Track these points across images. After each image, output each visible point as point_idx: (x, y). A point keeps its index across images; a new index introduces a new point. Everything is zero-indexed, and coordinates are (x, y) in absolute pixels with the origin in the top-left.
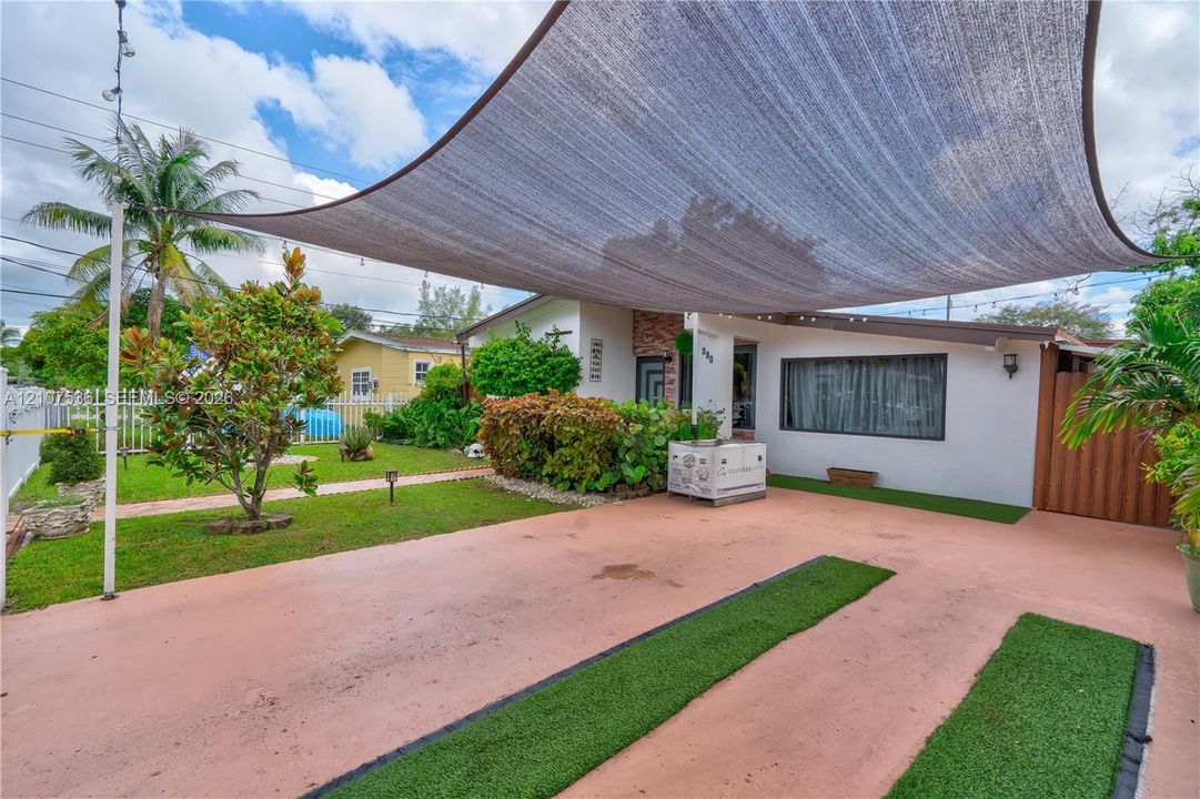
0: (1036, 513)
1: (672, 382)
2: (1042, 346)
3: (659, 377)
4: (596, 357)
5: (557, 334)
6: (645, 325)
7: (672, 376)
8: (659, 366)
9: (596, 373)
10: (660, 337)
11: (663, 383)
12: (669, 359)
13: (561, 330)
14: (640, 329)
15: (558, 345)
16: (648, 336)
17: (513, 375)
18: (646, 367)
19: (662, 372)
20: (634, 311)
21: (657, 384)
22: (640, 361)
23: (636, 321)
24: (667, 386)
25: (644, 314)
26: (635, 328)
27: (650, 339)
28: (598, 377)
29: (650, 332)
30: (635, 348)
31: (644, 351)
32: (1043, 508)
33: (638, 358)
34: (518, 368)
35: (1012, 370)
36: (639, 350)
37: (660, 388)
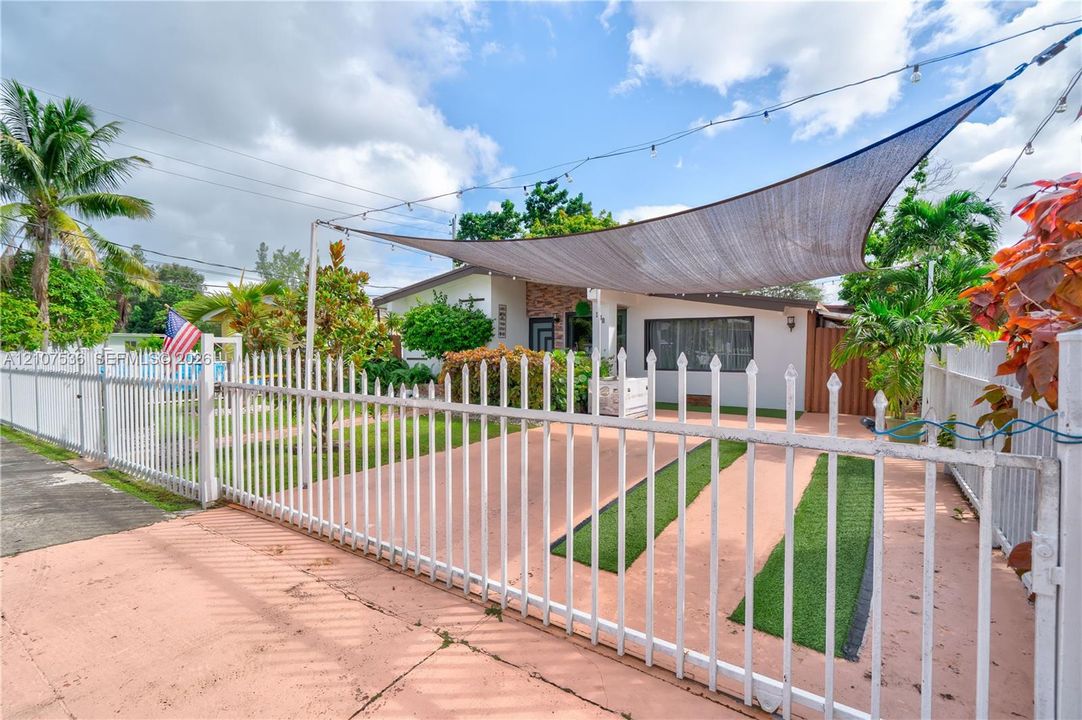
0: (806, 414)
1: (560, 337)
2: (809, 312)
3: (549, 334)
4: (502, 319)
5: (472, 300)
6: (536, 294)
7: (560, 333)
8: (548, 325)
9: (502, 331)
10: (550, 303)
11: (553, 338)
12: (558, 320)
13: (475, 298)
14: (532, 297)
15: (473, 309)
16: (539, 302)
17: (445, 334)
18: (537, 326)
19: (552, 330)
20: (527, 283)
21: (547, 339)
22: (532, 321)
23: (528, 291)
24: (556, 341)
25: (536, 285)
26: (528, 296)
27: (541, 305)
28: (504, 334)
29: (540, 300)
30: (528, 311)
31: (536, 314)
32: (810, 411)
33: (530, 319)
34: (450, 329)
35: (792, 326)
36: (532, 313)
37: (550, 342)
